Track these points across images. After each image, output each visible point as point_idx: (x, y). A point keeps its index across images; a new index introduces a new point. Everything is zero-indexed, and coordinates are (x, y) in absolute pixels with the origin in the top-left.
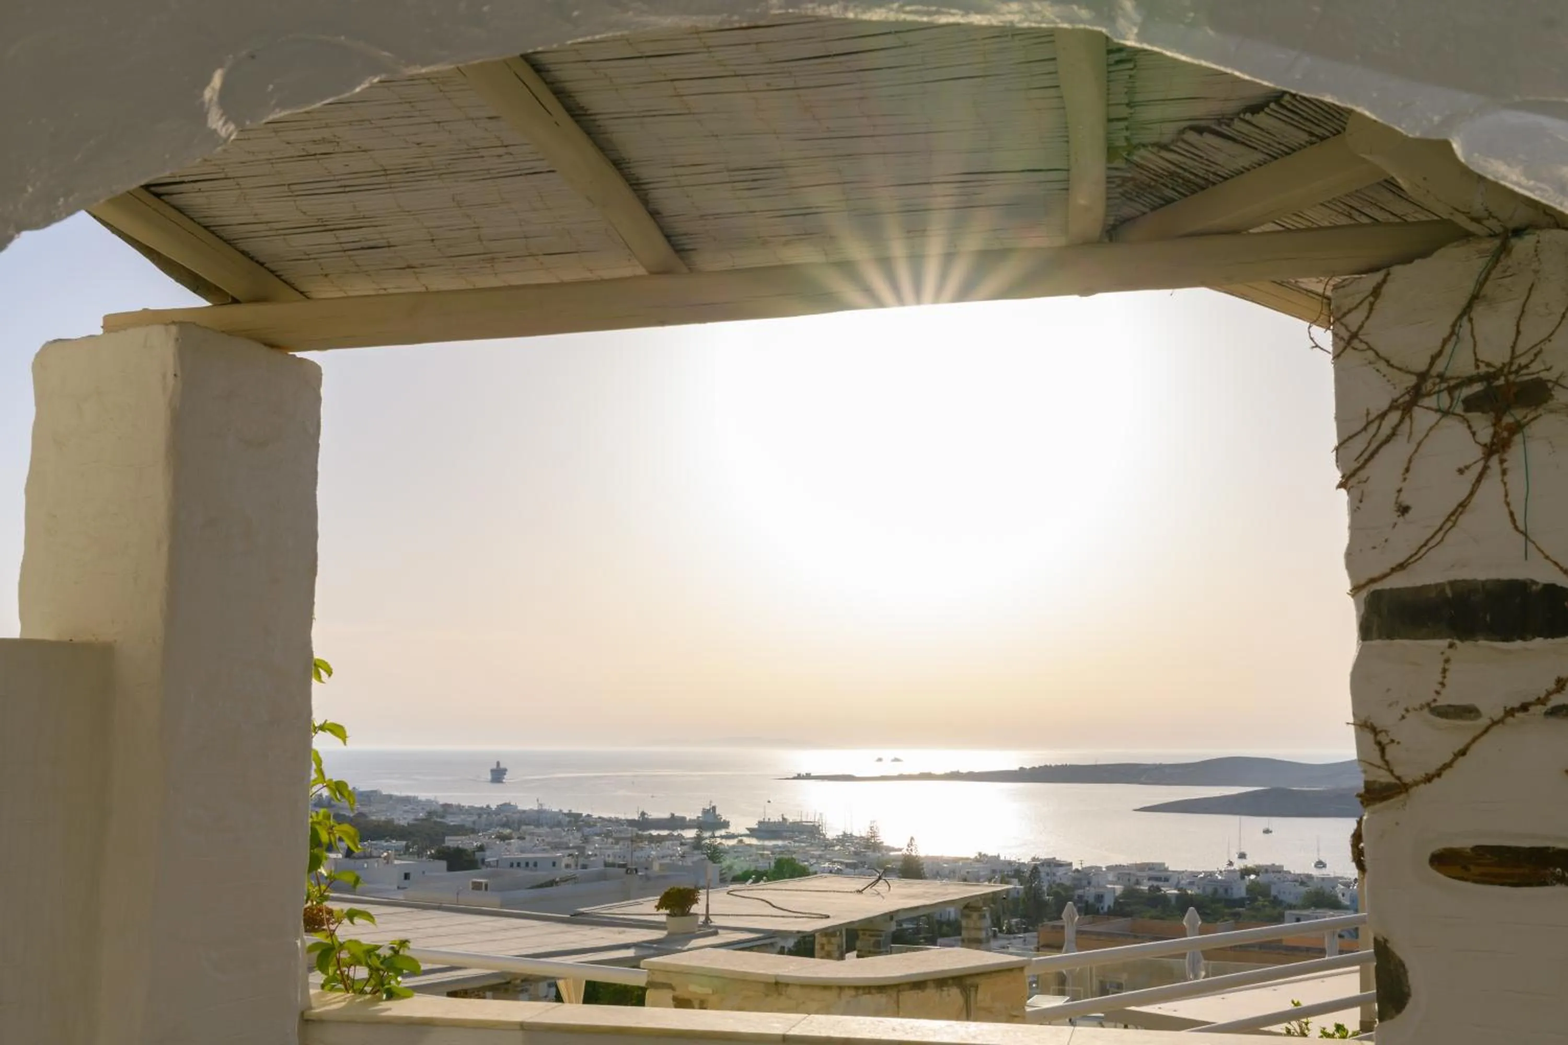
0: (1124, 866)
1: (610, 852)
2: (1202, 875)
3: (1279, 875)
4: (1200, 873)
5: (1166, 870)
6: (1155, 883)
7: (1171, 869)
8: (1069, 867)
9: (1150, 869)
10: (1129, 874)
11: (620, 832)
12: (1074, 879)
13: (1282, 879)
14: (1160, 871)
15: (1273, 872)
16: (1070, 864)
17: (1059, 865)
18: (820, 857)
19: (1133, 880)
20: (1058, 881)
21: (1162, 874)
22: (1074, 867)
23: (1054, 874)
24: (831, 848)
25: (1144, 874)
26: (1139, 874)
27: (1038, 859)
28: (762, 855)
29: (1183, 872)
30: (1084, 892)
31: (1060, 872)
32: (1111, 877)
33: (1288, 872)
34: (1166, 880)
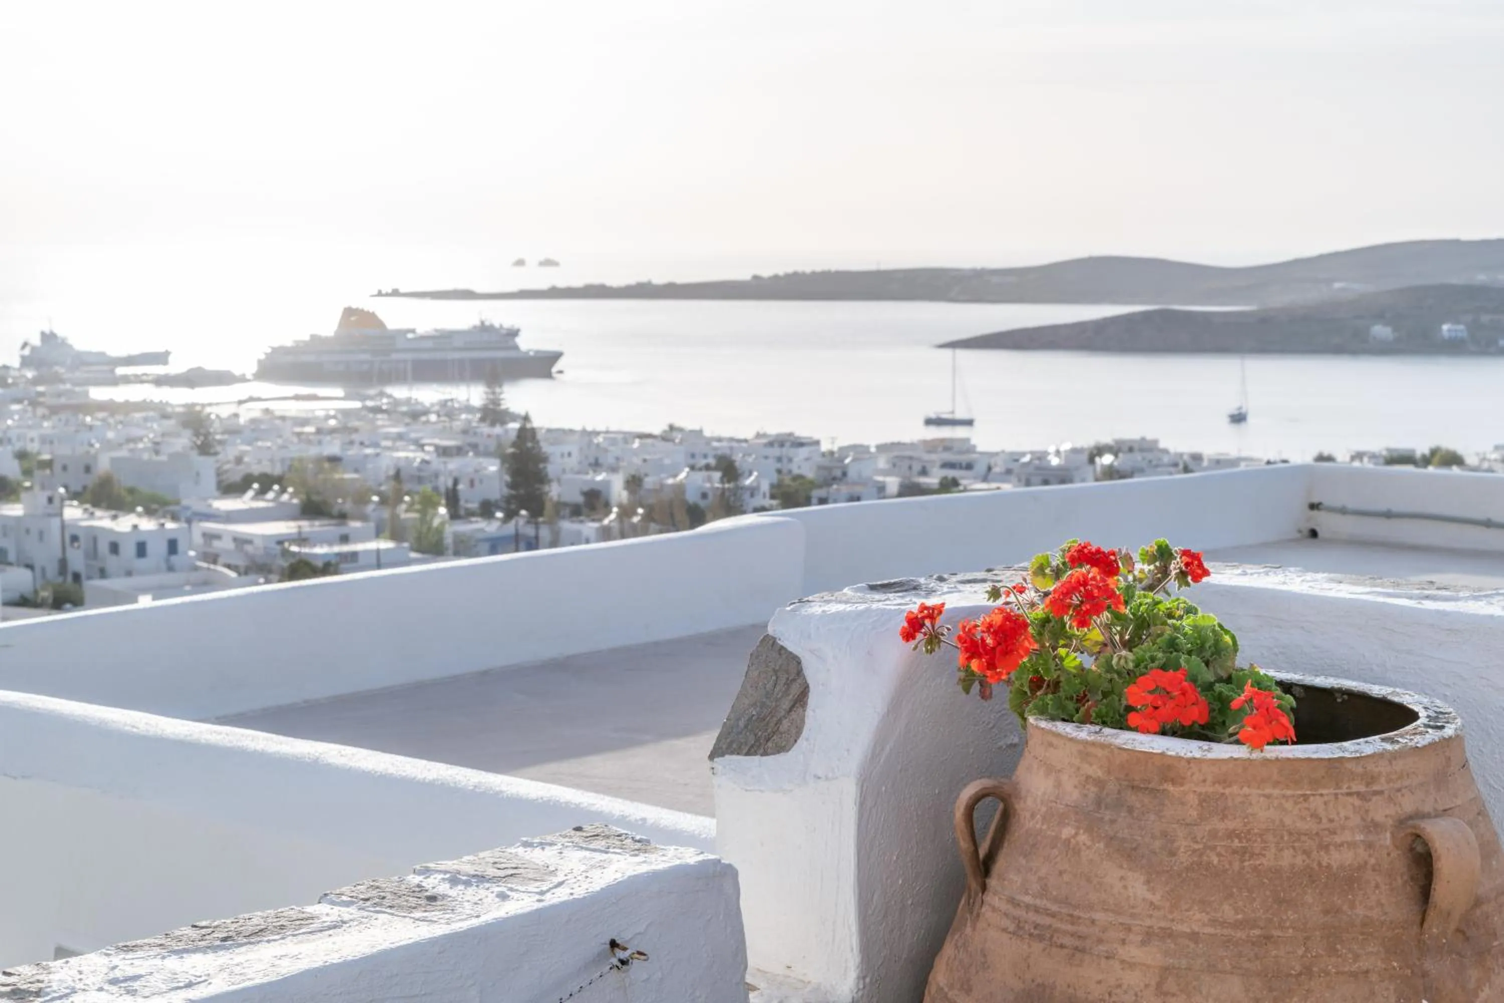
0: (904, 444)
1: (33, 434)
2: (1027, 459)
3: (1149, 456)
4: (1023, 454)
5: (972, 449)
6: (951, 473)
7: (980, 448)
8: (813, 448)
9: (947, 449)
10: (911, 458)
11: (59, 395)
12: (820, 468)
13: (1154, 463)
14: (961, 452)
15: (1142, 450)
16: (817, 443)
17: (799, 444)
18: (400, 437)
19: (917, 467)
20: (796, 471)
21: (964, 458)
22: (825, 447)
23: (790, 460)
24: (423, 419)
25: (933, 457)
26: (926, 457)
27: (764, 435)
28: (299, 435)
29: (997, 454)
30: (828, 493)
31: (803, 452)
32: (882, 463)
33: (1166, 451)
34: (969, 467)
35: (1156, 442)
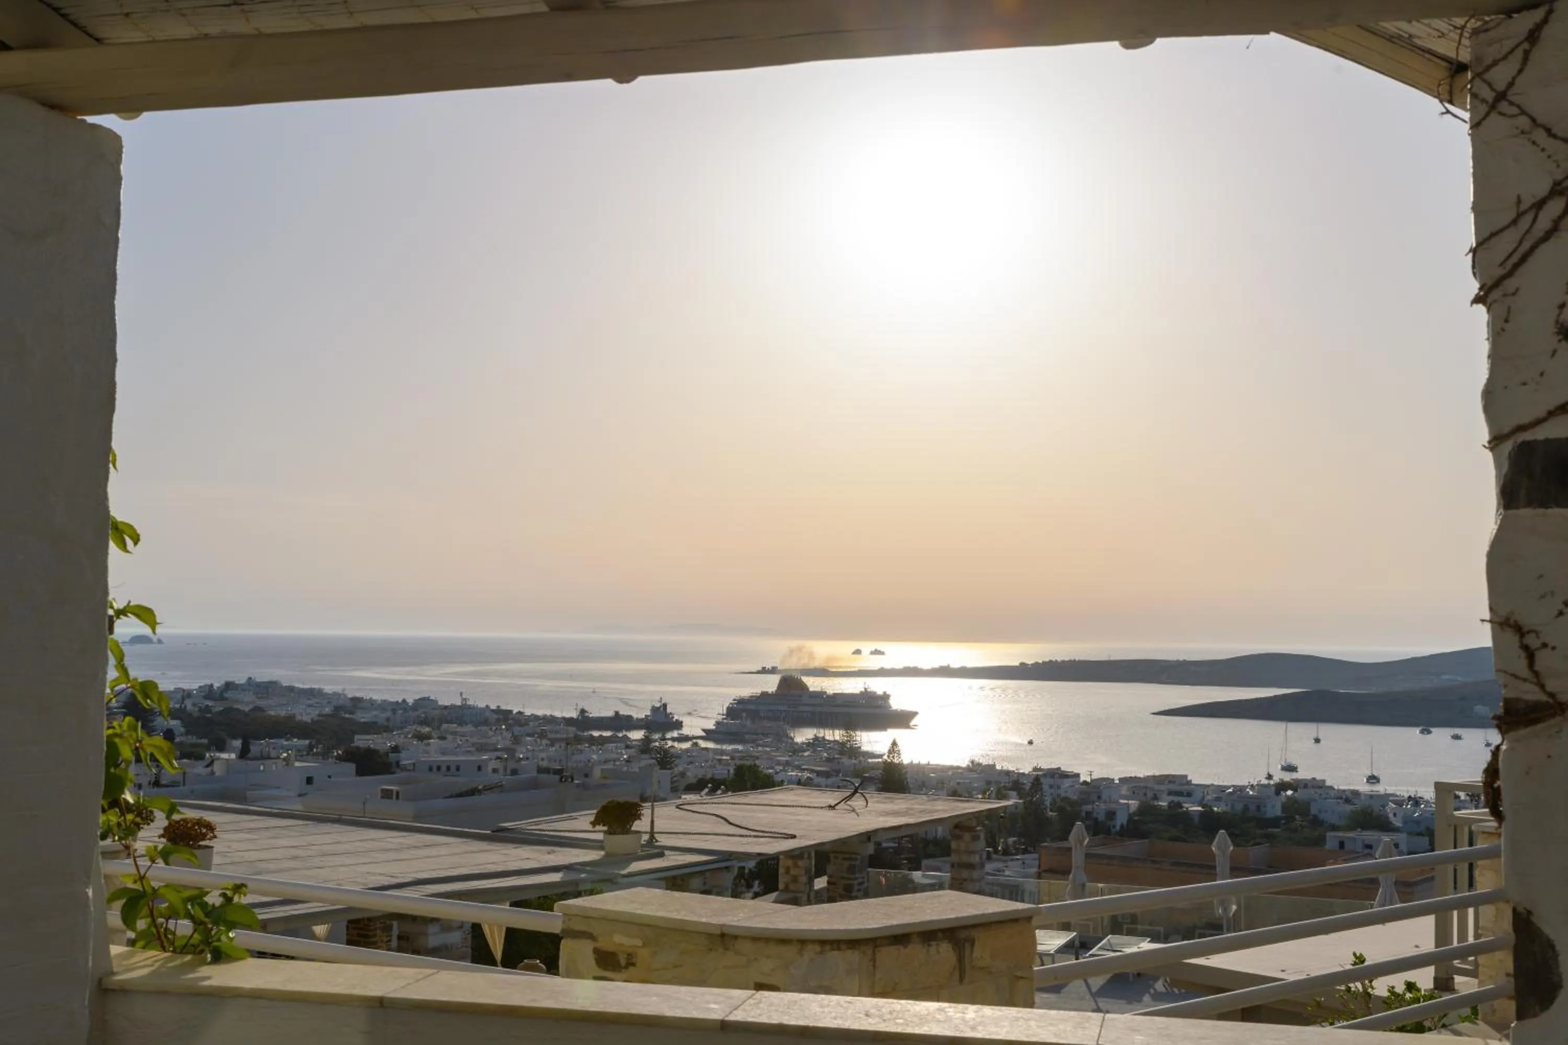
0: (1140, 778)
1: (543, 755)
2: (1230, 790)
3: (1319, 791)
4: (1229, 787)
5: (1189, 783)
6: (1176, 799)
7: (1194, 782)
8: (1074, 779)
9: (1170, 782)
10: (1146, 788)
11: (556, 732)
12: (1082, 793)
13: (1324, 796)
14: (1181, 785)
15: (1313, 787)
16: (1078, 775)
17: (1064, 775)
18: (787, 763)
19: (1150, 795)
20: (1063, 795)
21: (1185, 788)
22: (1082, 779)
23: (1059, 787)
24: (800, 754)
25: (1162, 787)
26: (1157, 787)
27: (1040, 769)
28: (720, 760)
29: (1208, 786)
30: (1093, 808)
31: (1067, 783)
32: (1124, 791)
33: (1331, 788)
34: (1189, 795)
35: (1324, 781)
